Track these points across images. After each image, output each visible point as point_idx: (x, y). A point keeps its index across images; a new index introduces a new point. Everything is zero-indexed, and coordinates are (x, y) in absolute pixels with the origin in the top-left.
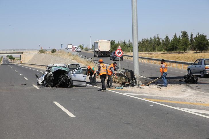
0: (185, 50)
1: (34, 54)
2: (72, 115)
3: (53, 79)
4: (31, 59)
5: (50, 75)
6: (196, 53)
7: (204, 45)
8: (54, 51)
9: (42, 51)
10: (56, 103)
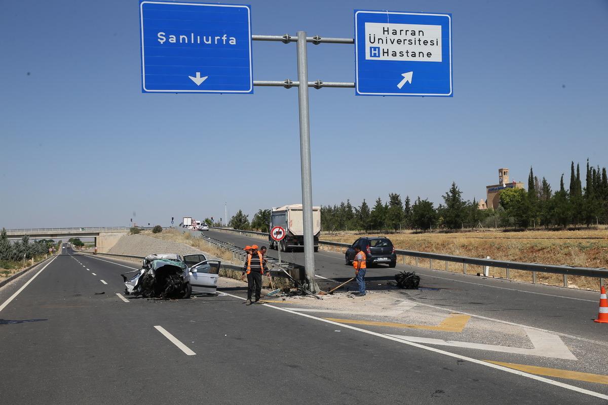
0: (396, 227)
1: (120, 235)
2: (189, 352)
3: (154, 282)
4: (114, 244)
5: (150, 276)
6: (416, 233)
7: (430, 219)
8: (157, 230)
9: (135, 231)
10: (159, 328)
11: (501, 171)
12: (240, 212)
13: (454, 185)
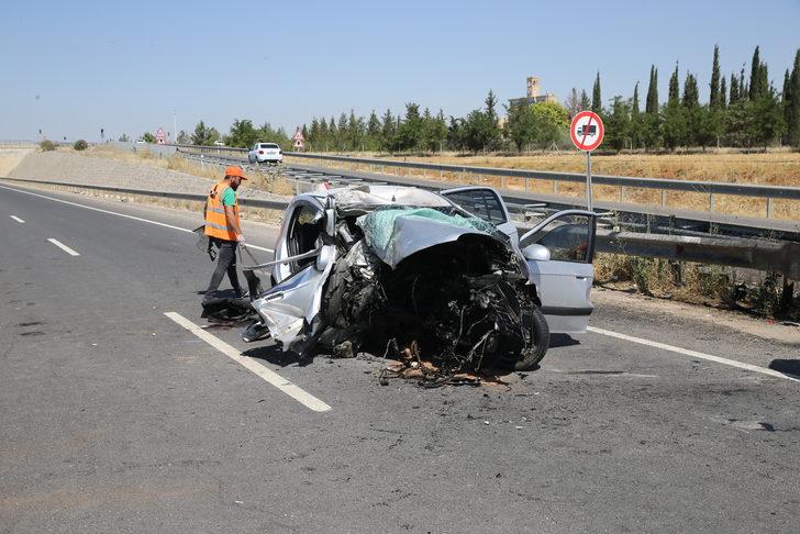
1: (25, 152)
11: (529, 80)
12: (202, 124)
13: (491, 94)
